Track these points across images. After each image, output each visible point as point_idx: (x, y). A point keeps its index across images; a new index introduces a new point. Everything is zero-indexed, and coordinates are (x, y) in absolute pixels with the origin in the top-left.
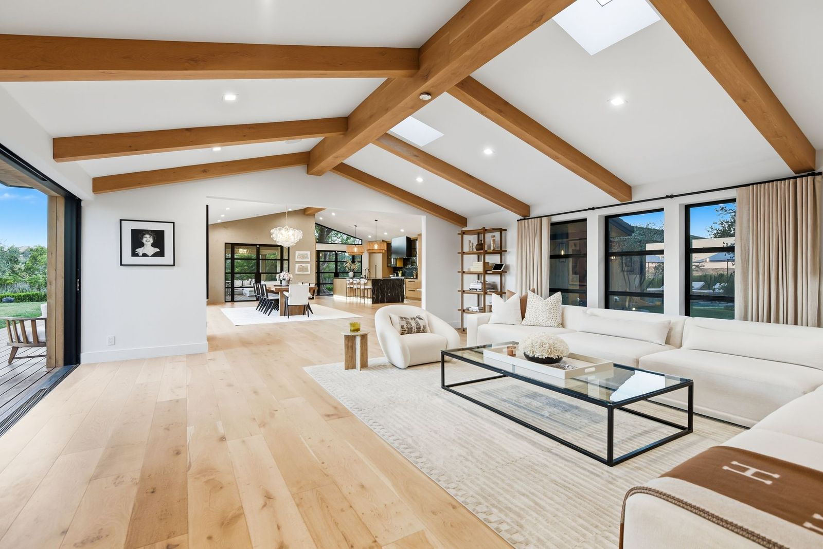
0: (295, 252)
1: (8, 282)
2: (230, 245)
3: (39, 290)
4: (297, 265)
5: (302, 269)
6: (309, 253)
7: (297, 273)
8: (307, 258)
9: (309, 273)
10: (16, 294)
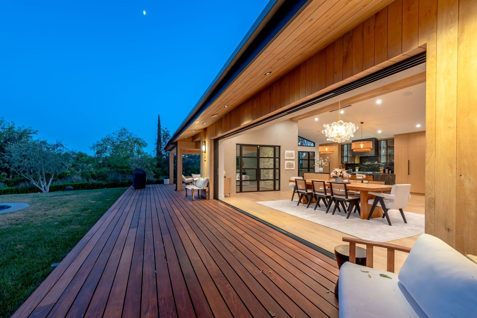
0: (285, 151)
1: (68, 175)
2: (239, 145)
3: (88, 181)
4: (286, 162)
5: (290, 165)
6: (294, 152)
7: (286, 168)
8: (293, 156)
9: (294, 168)
10: (73, 184)
